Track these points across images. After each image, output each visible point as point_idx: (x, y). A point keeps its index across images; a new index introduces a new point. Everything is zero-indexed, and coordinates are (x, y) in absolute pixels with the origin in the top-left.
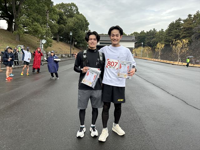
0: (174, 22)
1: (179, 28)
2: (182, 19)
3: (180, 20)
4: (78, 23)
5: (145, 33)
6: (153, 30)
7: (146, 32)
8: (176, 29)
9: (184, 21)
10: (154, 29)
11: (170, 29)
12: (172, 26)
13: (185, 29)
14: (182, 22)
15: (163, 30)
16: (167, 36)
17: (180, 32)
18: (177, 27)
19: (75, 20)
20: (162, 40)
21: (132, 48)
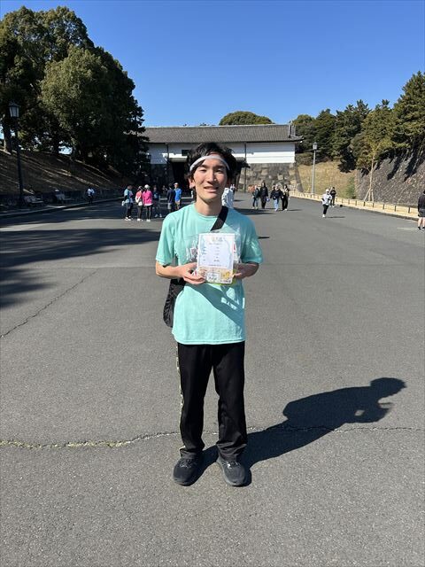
5: (332, 117)
7: (335, 114)
10: (360, 103)
11: (410, 99)
12: (415, 88)
16: (400, 121)
20: (384, 135)
21: (286, 166)
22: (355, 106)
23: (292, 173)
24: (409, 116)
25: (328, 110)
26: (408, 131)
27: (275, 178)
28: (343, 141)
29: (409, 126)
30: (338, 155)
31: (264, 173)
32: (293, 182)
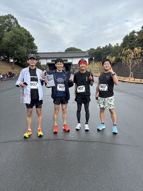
0: (128, 35)
1: (133, 41)
2: (136, 32)
3: (134, 32)
4: (15, 37)
6: (108, 45)
7: (102, 48)
8: (131, 42)
9: (138, 33)
10: (110, 44)
11: (125, 43)
12: (126, 39)
13: (140, 41)
14: (136, 34)
15: (118, 44)
17: (134, 45)
18: (132, 40)
19: (11, 34)
25: (100, 47)
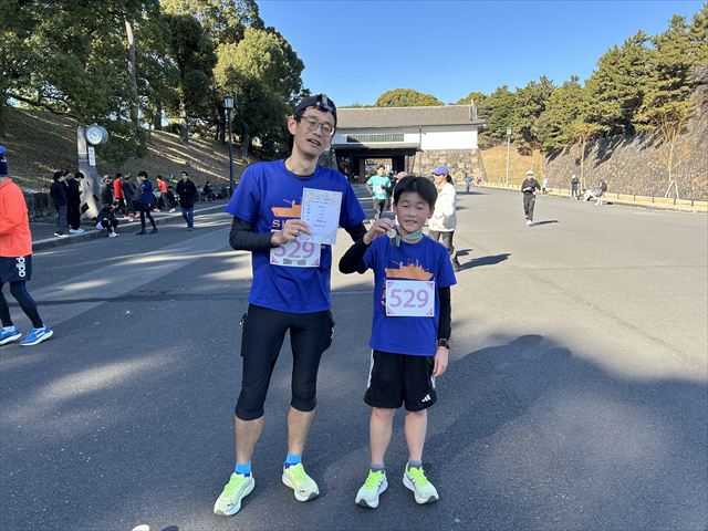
0: (619, 48)
2: (649, 36)
3: (640, 40)
5: (511, 95)
8: (629, 73)
10: (544, 80)
11: (606, 76)
12: (611, 64)
14: (649, 46)
16: (594, 100)
18: (632, 64)
20: (575, 116)
21: (468, 152)
22: (538, 82)
23: (474, 160)
24: (605, 95)
25: (505, 87)
26: (605, 112)
27: (455, 166)
28: (525, 122)
29: (606, 106)
30: (520, 139)
31: (443, 160)
32: (476, 170)
